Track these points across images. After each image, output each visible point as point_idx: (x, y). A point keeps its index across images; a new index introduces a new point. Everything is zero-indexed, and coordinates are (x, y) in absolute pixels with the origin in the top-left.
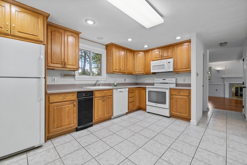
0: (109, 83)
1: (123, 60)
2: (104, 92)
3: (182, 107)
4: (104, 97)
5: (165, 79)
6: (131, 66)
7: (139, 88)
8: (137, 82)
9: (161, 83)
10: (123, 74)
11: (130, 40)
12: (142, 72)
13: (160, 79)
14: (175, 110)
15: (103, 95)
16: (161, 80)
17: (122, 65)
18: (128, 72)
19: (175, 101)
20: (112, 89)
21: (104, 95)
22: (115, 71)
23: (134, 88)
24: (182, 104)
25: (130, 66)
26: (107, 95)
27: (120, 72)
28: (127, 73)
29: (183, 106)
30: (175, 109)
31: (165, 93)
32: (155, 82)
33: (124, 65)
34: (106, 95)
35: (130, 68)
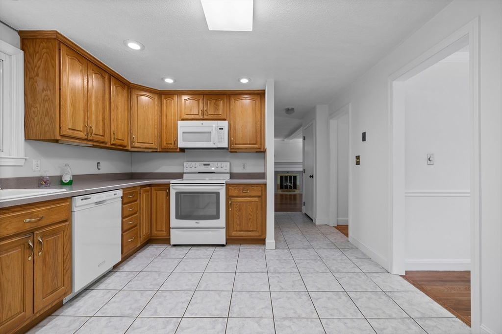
1: (97, 104)
2: (32, 213)
3: (250, 219)
4: (31, 232)
5: (209, 165)
6: (123, 125)
7: (148, 188)
8: (133, 172)
9: (199, 173)
10: (94, 146)
11: (134, 46)
12: (153, 146)
13: (198, 164)
14: (238, 227)
15: (27, 227)
16: (200, 165)
17: (94, 117)
18: (114, 142)
19: (237, 208)
20: (67, 198)
21: (34, 226)
22: (70, 133)
23: (136, 187)
24: (250, 214)
25: (120, 126)
26: (49, 222)
27: (90, 140)
28: (112, 145)
29: (251, 217)
30: (238, 225)
31: (218, 194)
32: (185, 171)
33: (100, 118)
34: (42, 223)
35: (119, 131)
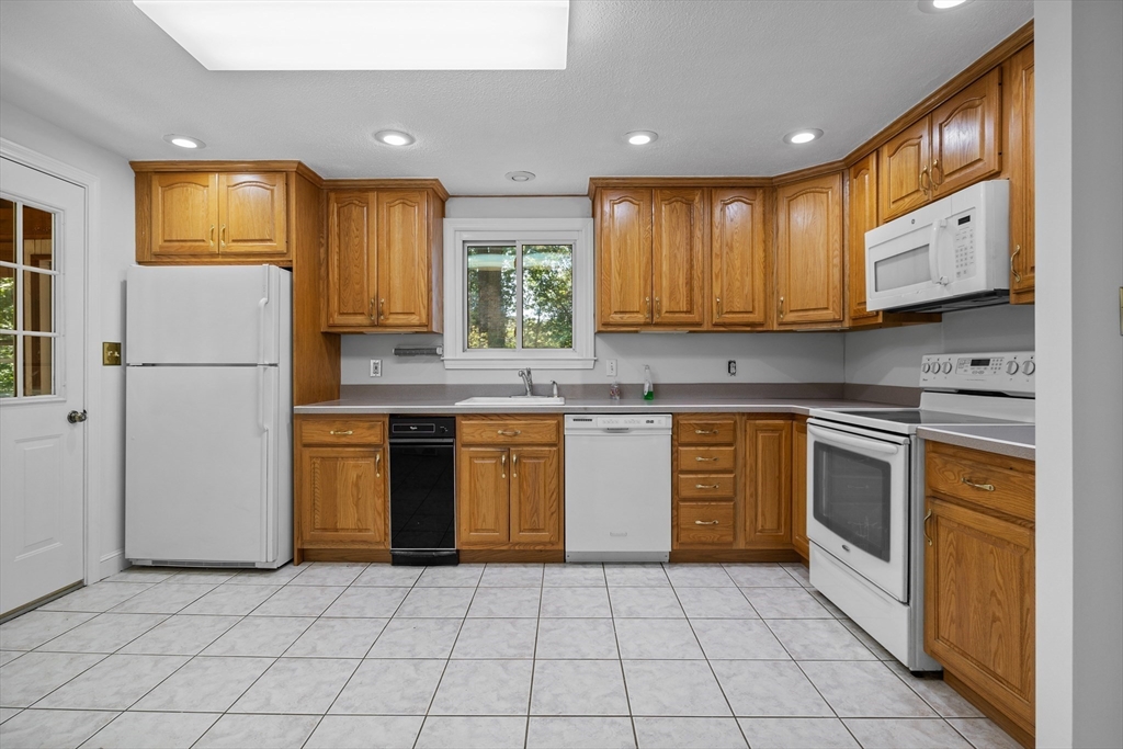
0: (611, 381)
2: (506, 425)
4: (506, 448)
5: (985, 362)
7: (781, 422)
8: (847, 382)
10: (690, 332)
11: (640, 140)
12: (829, 314)
14: (954, 626)
15: (501, 439)
16: (961, 364)
17: (665, 283)
18: (720, 320)
20: (557, 415)
21: (509, 440)
22: (617, 318)
23: (734, 414)
24: (993, 594)
25: (737, 284)
26: (528, 440)
27: (657, 325)
28: (716, 325)
30: (952, 621)
31: (885, 468)
32: (922, 384)
33: (682, 281)
34: (518, 439)
35: (733, 296)
